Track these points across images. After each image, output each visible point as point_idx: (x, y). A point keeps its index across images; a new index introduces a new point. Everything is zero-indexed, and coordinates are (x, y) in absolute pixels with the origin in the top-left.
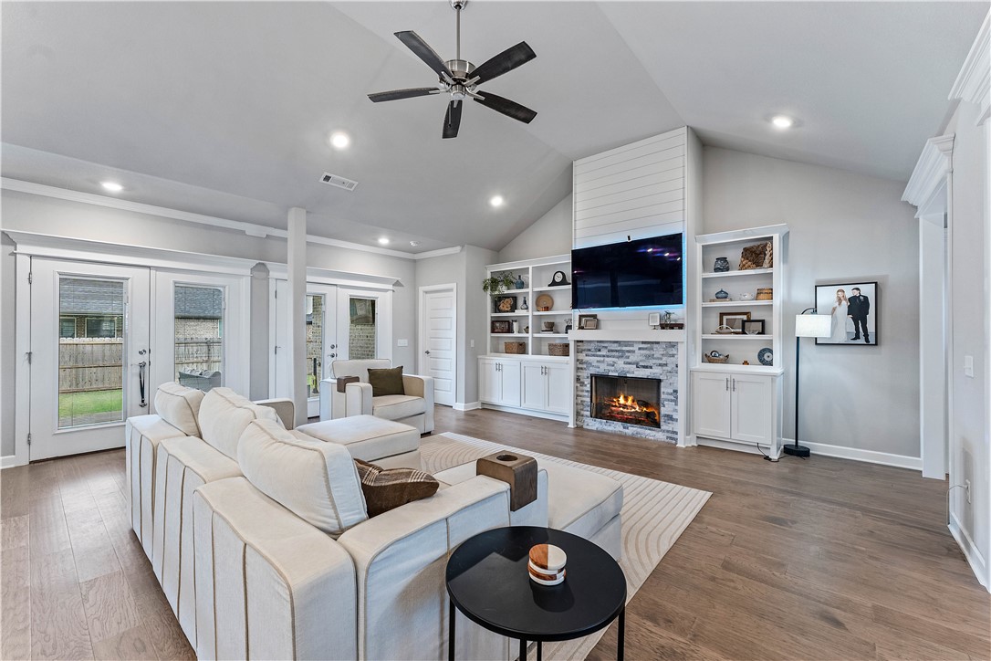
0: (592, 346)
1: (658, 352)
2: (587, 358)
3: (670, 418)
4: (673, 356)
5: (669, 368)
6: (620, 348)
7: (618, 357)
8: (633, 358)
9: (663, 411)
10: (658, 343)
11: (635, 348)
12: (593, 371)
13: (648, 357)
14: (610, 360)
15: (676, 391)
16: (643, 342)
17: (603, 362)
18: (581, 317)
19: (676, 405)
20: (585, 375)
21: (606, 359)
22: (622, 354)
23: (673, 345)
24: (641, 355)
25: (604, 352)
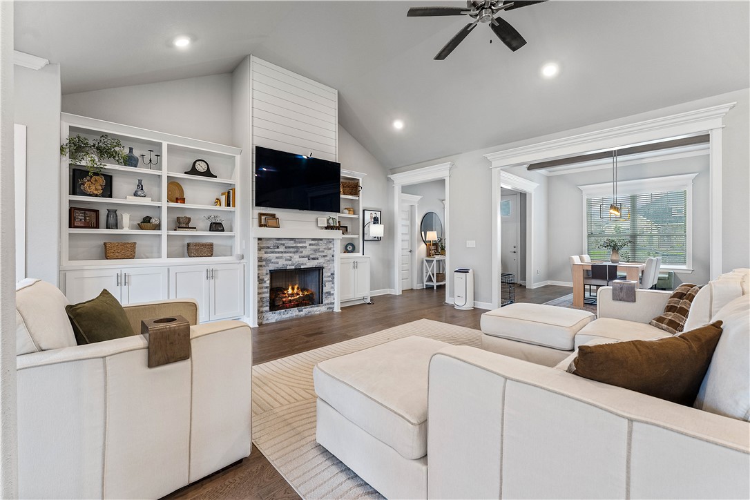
0: (270, 244)
1: (322, 246)
2: (266, 256)
3: (329, 294)
4: (330, 249)
5: (328, 258)
6: (295, 244)
7: (294, 252)
8: (305, 252)
9: (325, 290)
10: (321, 240)
11: (307, 244)
12: (272, 267)
13: (315, 251)
14: (287, 255)
15: (333, 274)
16: (313, 240)
17: (281, 258)
18: (261, 215)
19: (333, 283)
20: (264, 272)
21: (285, 255)
22: (297, 250)
23: (330, 241)
24: (311, 250)
25: (282, 249)
